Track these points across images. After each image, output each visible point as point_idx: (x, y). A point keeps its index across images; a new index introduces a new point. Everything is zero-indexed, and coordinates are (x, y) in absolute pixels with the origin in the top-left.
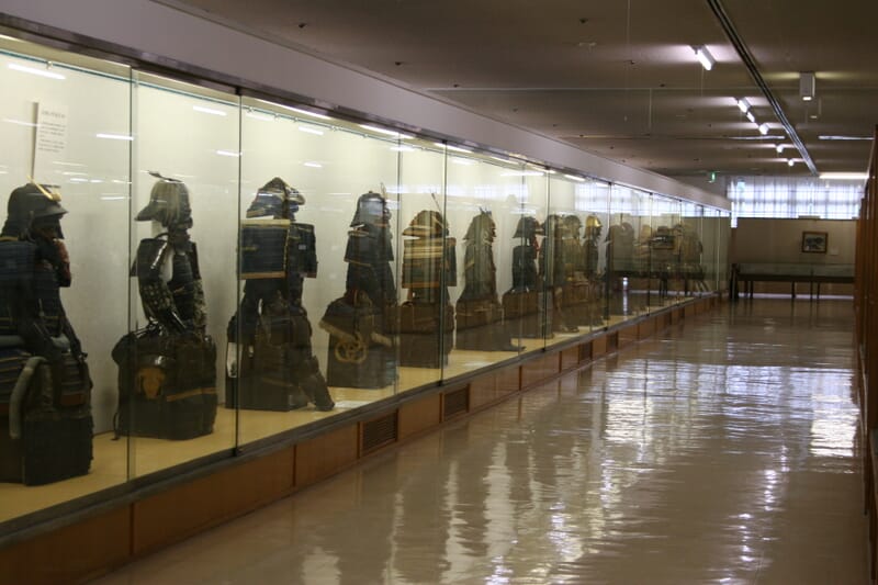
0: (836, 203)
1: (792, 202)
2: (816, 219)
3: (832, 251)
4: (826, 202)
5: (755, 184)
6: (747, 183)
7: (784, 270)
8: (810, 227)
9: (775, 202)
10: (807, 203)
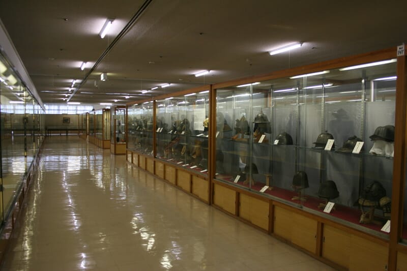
0: (70, 110)
1: (59, 110)
2: (67, 114)
3: (71, 122)
4: (68, 110)
5: (49, 105)
6: (47, 105)
7: (59, 127)
8: (65, 116)
9: (54, 110)
10: (63, 110)
